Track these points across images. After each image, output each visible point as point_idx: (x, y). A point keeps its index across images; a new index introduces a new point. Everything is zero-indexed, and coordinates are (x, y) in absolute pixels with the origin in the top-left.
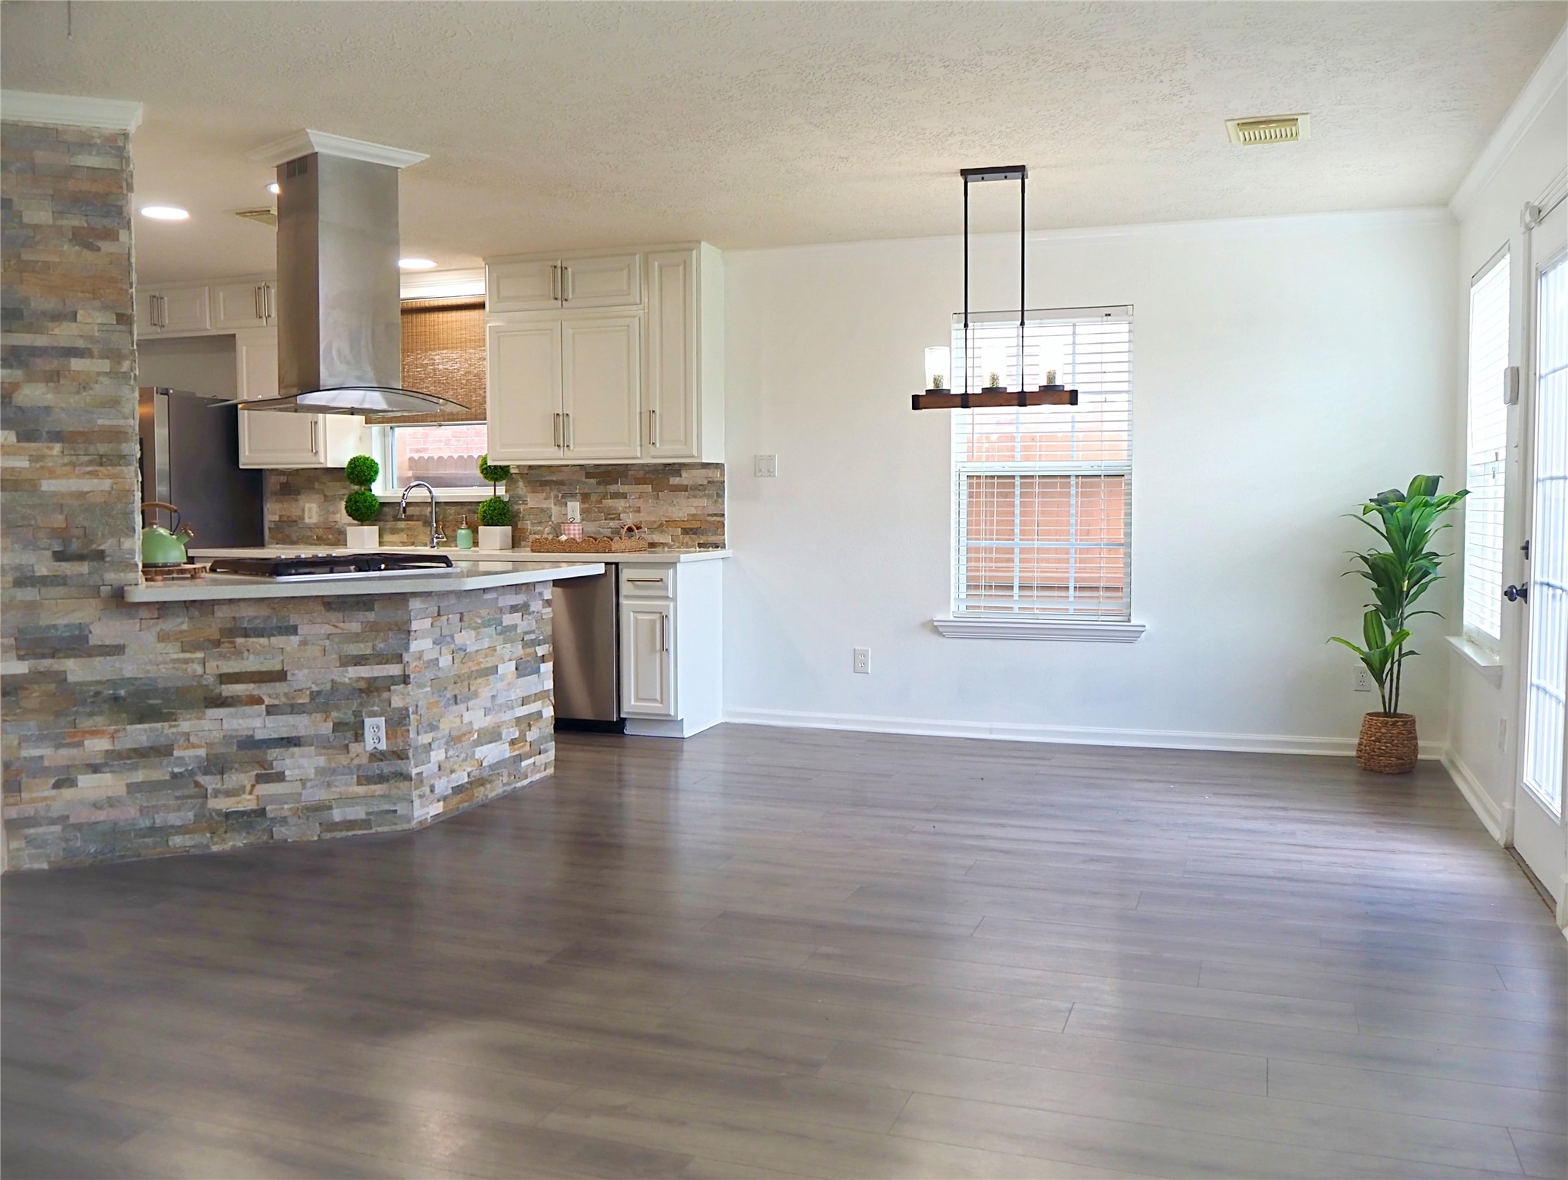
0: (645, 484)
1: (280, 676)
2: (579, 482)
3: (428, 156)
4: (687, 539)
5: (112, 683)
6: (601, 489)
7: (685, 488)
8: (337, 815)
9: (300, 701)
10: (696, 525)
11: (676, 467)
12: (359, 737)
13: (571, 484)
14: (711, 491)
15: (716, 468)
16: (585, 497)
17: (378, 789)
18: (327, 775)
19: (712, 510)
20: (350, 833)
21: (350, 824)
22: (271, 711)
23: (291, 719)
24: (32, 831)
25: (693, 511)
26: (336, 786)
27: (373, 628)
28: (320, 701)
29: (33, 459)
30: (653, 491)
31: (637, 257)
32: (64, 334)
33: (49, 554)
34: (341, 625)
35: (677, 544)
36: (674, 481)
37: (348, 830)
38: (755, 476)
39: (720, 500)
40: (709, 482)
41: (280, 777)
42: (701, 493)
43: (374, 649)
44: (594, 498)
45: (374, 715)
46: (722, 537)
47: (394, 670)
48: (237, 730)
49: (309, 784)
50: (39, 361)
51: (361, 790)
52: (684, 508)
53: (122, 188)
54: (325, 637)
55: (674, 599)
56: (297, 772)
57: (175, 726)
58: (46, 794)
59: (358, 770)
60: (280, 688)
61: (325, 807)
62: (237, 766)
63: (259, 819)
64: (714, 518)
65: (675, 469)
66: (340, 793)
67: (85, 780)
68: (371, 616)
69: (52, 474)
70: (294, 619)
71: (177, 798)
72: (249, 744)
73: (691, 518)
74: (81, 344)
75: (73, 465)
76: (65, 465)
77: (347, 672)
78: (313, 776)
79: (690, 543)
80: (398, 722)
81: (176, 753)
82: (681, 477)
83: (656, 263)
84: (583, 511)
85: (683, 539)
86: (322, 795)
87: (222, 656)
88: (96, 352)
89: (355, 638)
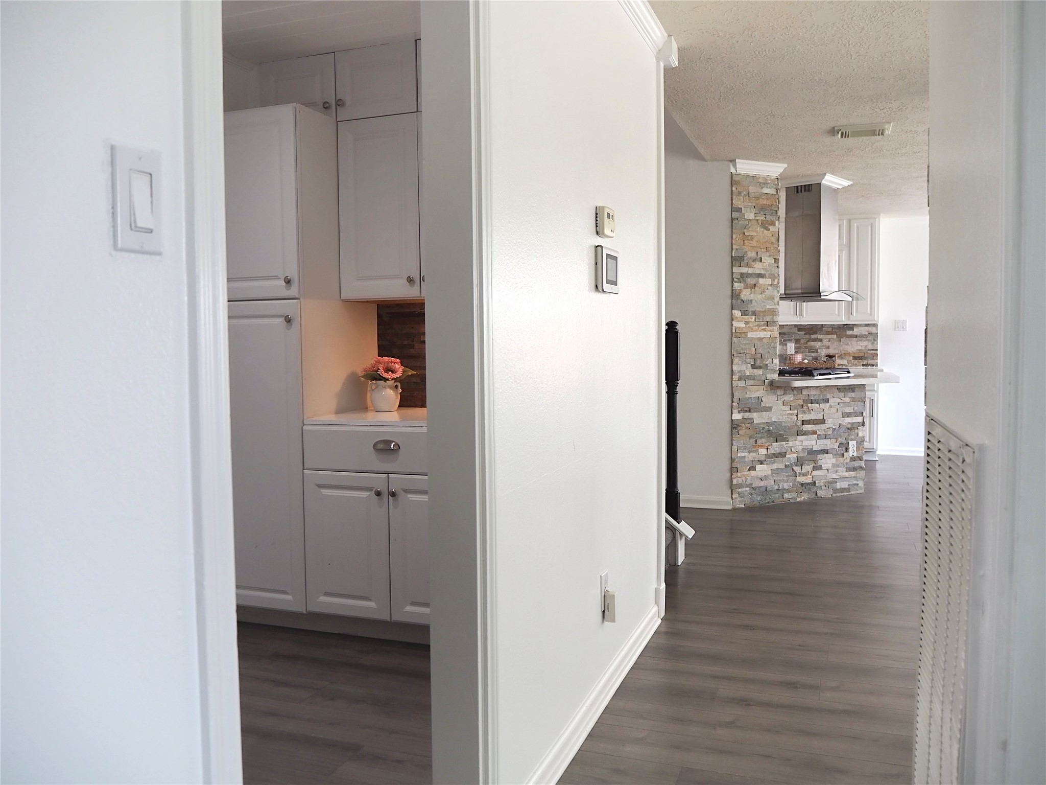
0: (832, 334)
1: (823, 421)
2: (794, 333)
3: (852, 183)
4: (856, 362)
5: (768, 424)
6: (807, 337)
7: (856, 336)
8: (839, 485)
9: (829, 433)
10: (861, 355)
11: (851, 326)
12: (847, 450)
13: (789, 334)
14: (871, 338)
15: (873, 326)
16: (797, 341)
17: (852, 474)
18: (835, 466)
19: (870, 347)
20: (842, 494)
21: (842, 490)
22: (819, 437)
23: (825, 441)
24: (740, 490)
25: (860, 348)
26: (839, 472)
27: (853, 400)
28: (835, 433)
29: (746, 323)
30: (837, 338)
31: (844, 221)
32: (758, 268)
33: (750, 365)
34: (843, 399)
35: (850, 365)
36: (850, 333)
37: (842, 493)
38: (895, 330)
39: (875, 342)
40: (869, 333)
41: (820, 468)
42: (864, 339)
43: (853, 410)
44: (802, 341)
45: (852, 440)
46: (876, 361)
47: (860, 419)
48: (807, 446)
49: (830, 471)
50: (749, 279)
51: (847, 474)
52: (855, 346)
53: (776, 202)
54: (837, 404)
55: (877, 391)
56: (826, 465)
57: (787, 444)
58: (745, 473)
59: (847, 465)
60: (823, 427)
61: (834, 482)
62: (807, 462)
63: (813, 487)
64: (872, 352)
65: (851, 327)
66: (840, 476)
67: (758, 467)
68: (853, 395)
69: (753, 331)
70: (828, 396)
71: (787, 476)
72: (812, 452)
73: (858, 351)
74: (763, 272)
75: (759, 326)
76: (756, 326)
77: (845, 420)
78: (831, 468)
79: (858, 364)
80: (861, 442)
81: (787, 456)
82: (853, 330)
83: (855, 225)
84: (796, 348)
85: (854, 362)
86: (834, 476)
87: (804, 412)
88: (767, 275)
89: (847, 405)
